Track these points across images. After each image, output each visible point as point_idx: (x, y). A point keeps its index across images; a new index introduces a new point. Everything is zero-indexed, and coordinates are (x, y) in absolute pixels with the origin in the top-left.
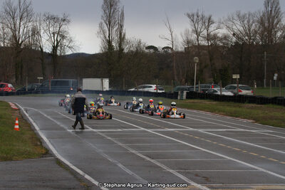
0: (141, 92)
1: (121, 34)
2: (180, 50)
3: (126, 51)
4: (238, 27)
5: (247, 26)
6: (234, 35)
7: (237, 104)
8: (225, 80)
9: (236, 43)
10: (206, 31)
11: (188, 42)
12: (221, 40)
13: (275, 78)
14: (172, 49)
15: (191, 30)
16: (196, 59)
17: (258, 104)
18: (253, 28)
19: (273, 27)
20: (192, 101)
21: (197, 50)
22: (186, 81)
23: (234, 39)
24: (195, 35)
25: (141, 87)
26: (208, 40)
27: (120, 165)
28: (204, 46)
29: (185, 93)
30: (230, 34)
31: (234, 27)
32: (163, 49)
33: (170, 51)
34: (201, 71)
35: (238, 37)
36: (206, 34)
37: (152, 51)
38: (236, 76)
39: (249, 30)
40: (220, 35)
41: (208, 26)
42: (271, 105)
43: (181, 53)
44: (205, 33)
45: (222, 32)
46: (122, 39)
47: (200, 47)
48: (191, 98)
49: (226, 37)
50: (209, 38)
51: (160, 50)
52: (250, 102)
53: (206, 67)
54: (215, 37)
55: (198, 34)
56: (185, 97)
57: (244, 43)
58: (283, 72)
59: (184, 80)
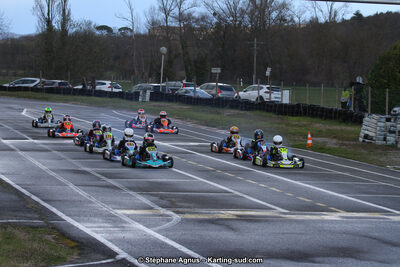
1: (64, 10)
2: (142, 32)
3: (71, 31)
4: (220, 5)
5: (232, 3)
6: (215, 14)
7: (215, 109)
8: (200, 76)
10: (177, 9)
11: (154, 23)
12: (197, 21)
13: (268, 73)
14: (132, 31)
15: (157, 7)
16: (164, 50)
17: (242, 110)
18: (240, 6)
19: (266, 5)
20: (157, 104)
21: (165, 34)
22: (150, 75)
23: (215, 20)
24: (164, 15)
26: (180, 21)
28: (174, 28)
29: (148, 93)
30: (210, 13)
31: (215, 4)
32: (120, 30)
33: (129, 33)
34: (169, 63)
35: (219, 18)
36: (177, 13)
37: (105, 32)
38: (216, 70)
39: (235, 9)
40: (196, 15)
41: (181, 2)
42: (258, 112)
43: (144, 36)
44: (176, 11)
47: (168, 29)
48: (156, 100)
49: (203, 18)
50: (181, 17)
51: (116, 31)
52: (232, 107)
53: (176, 56)
54: (189, 17)
55: (167, 13)
56: (148, 99)
57: (228, 26)
58: (278, 66)
59: (146, 74)
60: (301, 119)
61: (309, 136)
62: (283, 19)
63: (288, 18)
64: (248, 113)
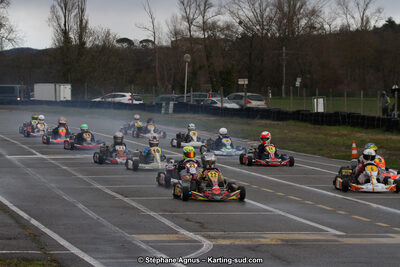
0: (109, 103)
1: (81, 21)
2: (165, 44)
3: (88, 45)
4: (246, 13)
5: (258, 11)
6: (240, 23)
7: (245, 120)
8: (227, 87)
9: (244, 35)
10: (201, 17)
11: (176, 33)
12: (222, 30)
13: (298, 84)
14: (153, 43)
15: (180, 16)
16: (188, 57)
17: (274, 120)
18: (267, 14)
19: (294, 12)
20: (181, 115)
21: (189, 45)
22: (173, 88)
23: (241, 29)
24: (186, 24)
25: (110, 97)
26: (204, 30)
27: (81, 206)
28: (198, 39)
29: (171, 104)
30: (235, 22)
31: (241, 13)
32: (141, 42)
33: (150, 46)
34: (194, 74)
35: (247, 27)
36: (201, 22)
37: (125, 45)
38: (243, 82)
39: (262, 17)
40: (220, 24)
41: (205, 10)
42: (292, 122)
43: (167, 48)
44: (199, 20)
45: (223, 19)
46: (83, 28)
47: (193, 40)
48: (180, 112)
49: (228, 27)
50: (205, 27)
51: (137, 44)
52: (262, 117)
53: (200, 68)
54: (214, 26)
55: (190, 22)
56: (171, 110)
57: (255, 35)
58: (308, 76)
59: (170, 86)
60: (340, 128)
61: (354, 145)
62: (312, 27)
63: (318, 26)
64: (280, 123)
